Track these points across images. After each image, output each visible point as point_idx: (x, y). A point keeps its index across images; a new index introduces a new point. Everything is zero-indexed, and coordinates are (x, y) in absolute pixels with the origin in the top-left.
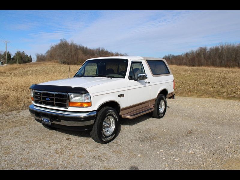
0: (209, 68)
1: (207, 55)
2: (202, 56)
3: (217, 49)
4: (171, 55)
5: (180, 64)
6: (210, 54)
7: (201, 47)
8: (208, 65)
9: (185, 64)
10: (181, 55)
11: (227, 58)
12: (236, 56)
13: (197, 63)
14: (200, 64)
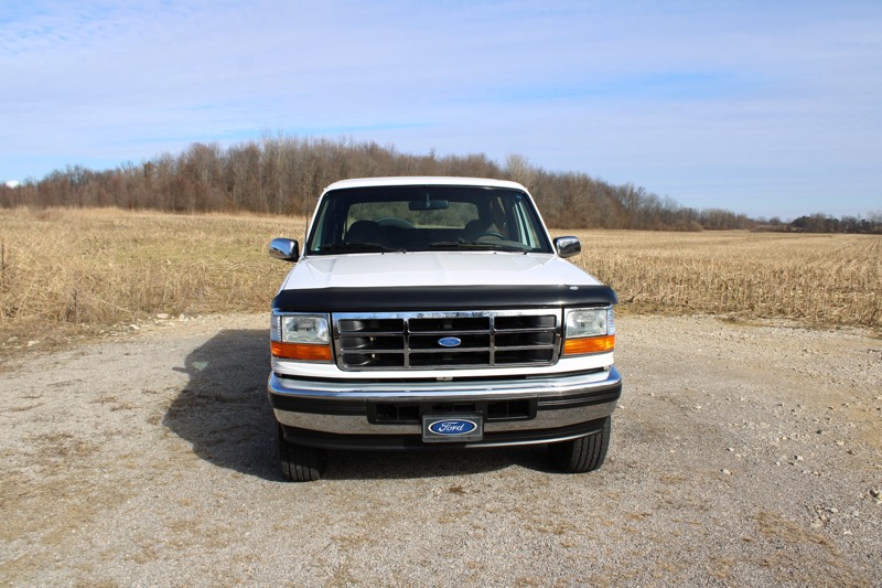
0: (237, 218)
1: (220, 172)
2: (205, 175)
3: (251, 153)
4: (77, 168)
5: (132, 205)
6: (230, 170)
7: (198, 145)
8: (231, 208)
9: (151, 204)
10: (119, 170)
11: (290, 181)
12: (315, 177)
13: (193, 201)
14: (203, 206)
